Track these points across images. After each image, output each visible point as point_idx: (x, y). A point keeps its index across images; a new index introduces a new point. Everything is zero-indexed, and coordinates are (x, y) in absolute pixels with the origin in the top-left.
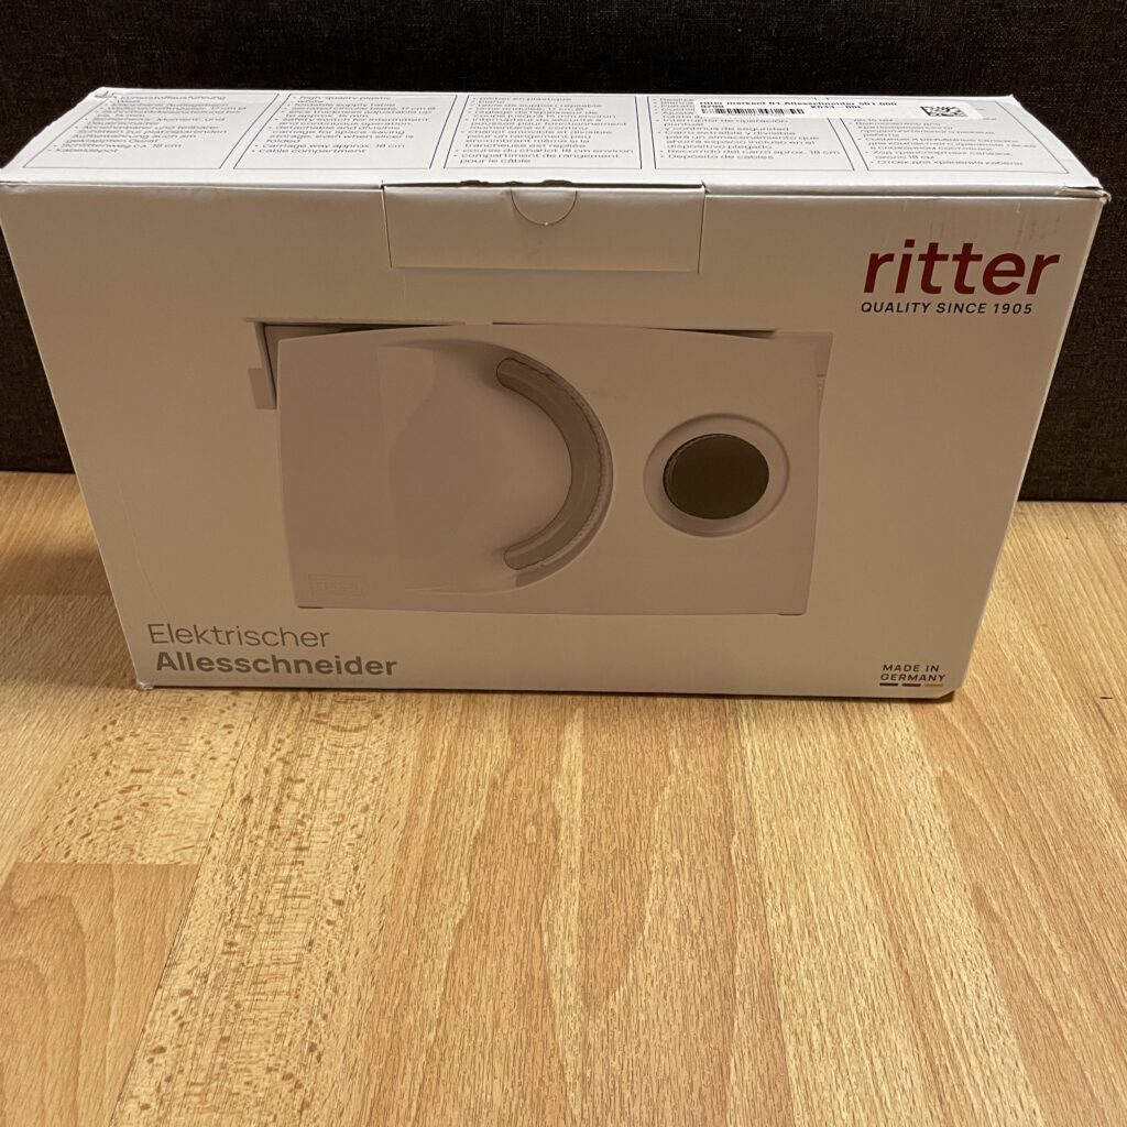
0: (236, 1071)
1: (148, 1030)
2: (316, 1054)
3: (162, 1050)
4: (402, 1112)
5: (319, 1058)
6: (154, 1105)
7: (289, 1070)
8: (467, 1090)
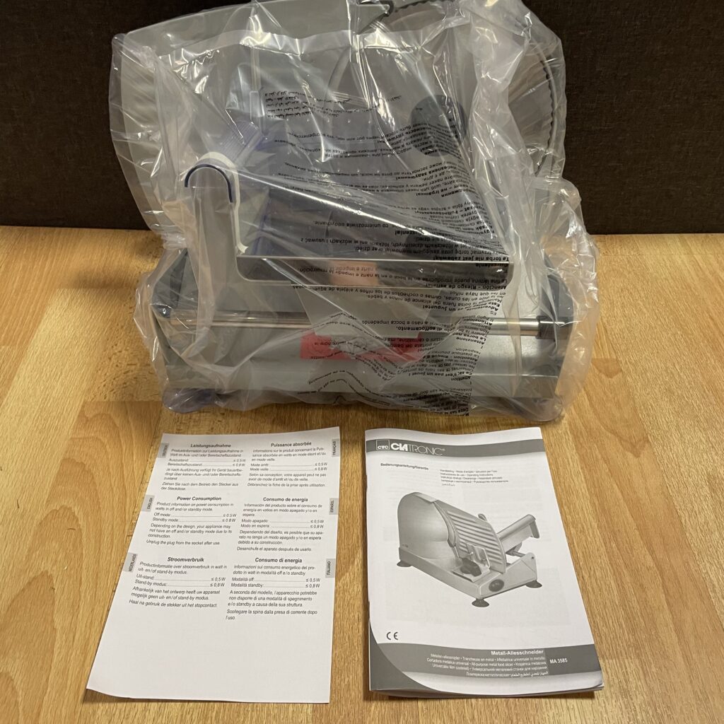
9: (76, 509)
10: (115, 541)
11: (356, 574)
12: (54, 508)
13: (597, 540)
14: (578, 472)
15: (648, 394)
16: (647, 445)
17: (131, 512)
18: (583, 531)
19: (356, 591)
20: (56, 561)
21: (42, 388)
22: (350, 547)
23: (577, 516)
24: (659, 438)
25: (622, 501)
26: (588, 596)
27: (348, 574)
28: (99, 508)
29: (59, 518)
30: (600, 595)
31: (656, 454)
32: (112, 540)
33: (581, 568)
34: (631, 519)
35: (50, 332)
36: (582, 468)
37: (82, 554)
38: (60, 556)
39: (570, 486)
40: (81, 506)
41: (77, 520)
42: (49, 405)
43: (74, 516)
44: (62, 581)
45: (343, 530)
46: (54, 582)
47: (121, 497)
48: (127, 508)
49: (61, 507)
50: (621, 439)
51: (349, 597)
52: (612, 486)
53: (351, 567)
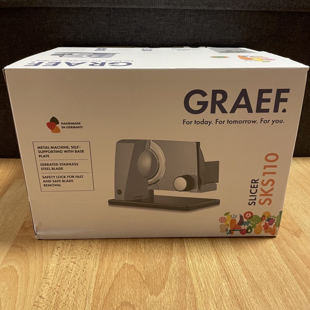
0: (75, 250)
1: (56, 244)
2: (91, 246)
3: (59, 247)
4: (109, 254)
5: (92, 247)
6: (59, 255)
7: (86, 249)
8: (122, 250)
9: (16, 266)
10: (36, 281)
11: (166, 294)
12: (5, 267)
13: (289, 273)
14: (272, 244)
15: (296, 213)
16: (302, 232)
17: (45, 268)
18: (280, 270)
19: (167, 301)
20: (3, 291)
21: (4, 216)
22: (162, 280)
23: (276, 263)
24: (307, 229)
25: (297, 256)
26: (291, 299)
27: (162, 293)
28: (29, 266)
29: (7, 271)
30: (297, 298)
31: (307, 236)
32: (35, 280)
33: (284, 287)
34: (303, 263)
35: (11, 195)
36: (273, 243)
37: (18, 287)
38: (6, 288)
39: (269, 250)
40: (19, 266)
41: (17, 272)
42: (7, 223)
43: (15, 270)
44: (5, 301)
45: (157, 273)
46: (2, 301)
47: (41, 260)
48: (43, 266)
49: (8, 266)
50: (288, 230)
51: (164, 304)
52: (290, 250)
53: (163, 290)
